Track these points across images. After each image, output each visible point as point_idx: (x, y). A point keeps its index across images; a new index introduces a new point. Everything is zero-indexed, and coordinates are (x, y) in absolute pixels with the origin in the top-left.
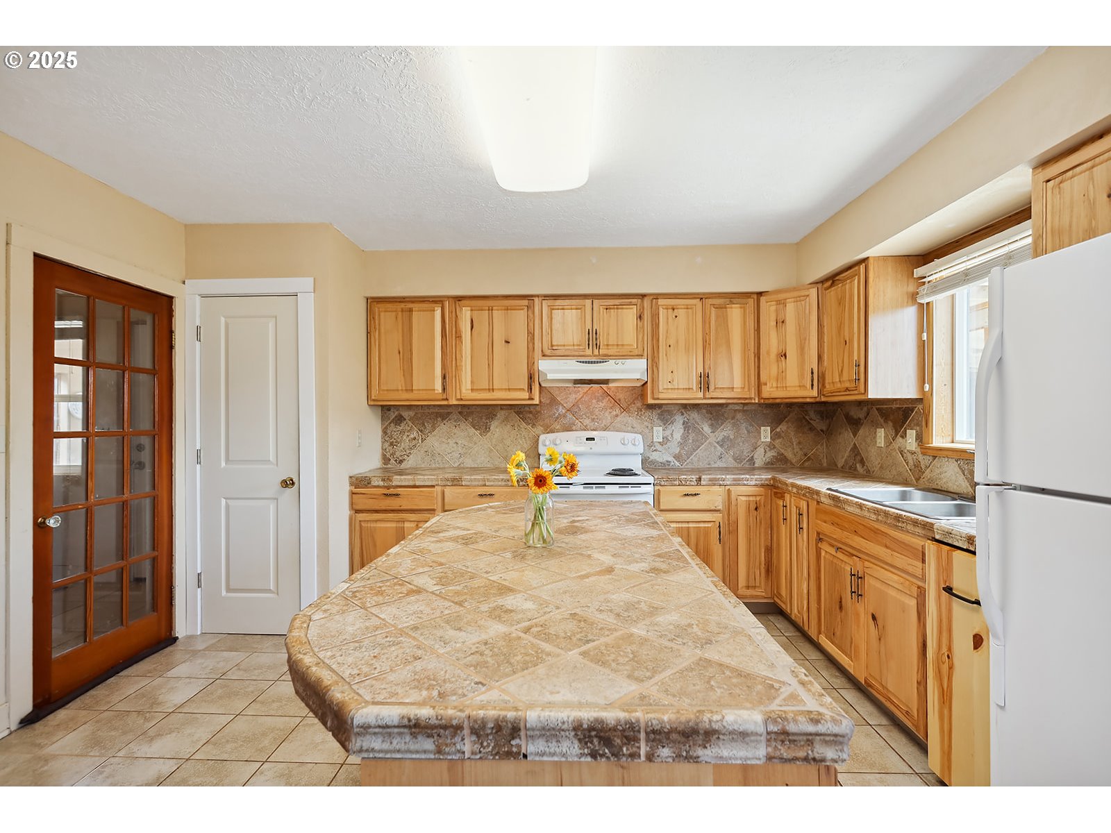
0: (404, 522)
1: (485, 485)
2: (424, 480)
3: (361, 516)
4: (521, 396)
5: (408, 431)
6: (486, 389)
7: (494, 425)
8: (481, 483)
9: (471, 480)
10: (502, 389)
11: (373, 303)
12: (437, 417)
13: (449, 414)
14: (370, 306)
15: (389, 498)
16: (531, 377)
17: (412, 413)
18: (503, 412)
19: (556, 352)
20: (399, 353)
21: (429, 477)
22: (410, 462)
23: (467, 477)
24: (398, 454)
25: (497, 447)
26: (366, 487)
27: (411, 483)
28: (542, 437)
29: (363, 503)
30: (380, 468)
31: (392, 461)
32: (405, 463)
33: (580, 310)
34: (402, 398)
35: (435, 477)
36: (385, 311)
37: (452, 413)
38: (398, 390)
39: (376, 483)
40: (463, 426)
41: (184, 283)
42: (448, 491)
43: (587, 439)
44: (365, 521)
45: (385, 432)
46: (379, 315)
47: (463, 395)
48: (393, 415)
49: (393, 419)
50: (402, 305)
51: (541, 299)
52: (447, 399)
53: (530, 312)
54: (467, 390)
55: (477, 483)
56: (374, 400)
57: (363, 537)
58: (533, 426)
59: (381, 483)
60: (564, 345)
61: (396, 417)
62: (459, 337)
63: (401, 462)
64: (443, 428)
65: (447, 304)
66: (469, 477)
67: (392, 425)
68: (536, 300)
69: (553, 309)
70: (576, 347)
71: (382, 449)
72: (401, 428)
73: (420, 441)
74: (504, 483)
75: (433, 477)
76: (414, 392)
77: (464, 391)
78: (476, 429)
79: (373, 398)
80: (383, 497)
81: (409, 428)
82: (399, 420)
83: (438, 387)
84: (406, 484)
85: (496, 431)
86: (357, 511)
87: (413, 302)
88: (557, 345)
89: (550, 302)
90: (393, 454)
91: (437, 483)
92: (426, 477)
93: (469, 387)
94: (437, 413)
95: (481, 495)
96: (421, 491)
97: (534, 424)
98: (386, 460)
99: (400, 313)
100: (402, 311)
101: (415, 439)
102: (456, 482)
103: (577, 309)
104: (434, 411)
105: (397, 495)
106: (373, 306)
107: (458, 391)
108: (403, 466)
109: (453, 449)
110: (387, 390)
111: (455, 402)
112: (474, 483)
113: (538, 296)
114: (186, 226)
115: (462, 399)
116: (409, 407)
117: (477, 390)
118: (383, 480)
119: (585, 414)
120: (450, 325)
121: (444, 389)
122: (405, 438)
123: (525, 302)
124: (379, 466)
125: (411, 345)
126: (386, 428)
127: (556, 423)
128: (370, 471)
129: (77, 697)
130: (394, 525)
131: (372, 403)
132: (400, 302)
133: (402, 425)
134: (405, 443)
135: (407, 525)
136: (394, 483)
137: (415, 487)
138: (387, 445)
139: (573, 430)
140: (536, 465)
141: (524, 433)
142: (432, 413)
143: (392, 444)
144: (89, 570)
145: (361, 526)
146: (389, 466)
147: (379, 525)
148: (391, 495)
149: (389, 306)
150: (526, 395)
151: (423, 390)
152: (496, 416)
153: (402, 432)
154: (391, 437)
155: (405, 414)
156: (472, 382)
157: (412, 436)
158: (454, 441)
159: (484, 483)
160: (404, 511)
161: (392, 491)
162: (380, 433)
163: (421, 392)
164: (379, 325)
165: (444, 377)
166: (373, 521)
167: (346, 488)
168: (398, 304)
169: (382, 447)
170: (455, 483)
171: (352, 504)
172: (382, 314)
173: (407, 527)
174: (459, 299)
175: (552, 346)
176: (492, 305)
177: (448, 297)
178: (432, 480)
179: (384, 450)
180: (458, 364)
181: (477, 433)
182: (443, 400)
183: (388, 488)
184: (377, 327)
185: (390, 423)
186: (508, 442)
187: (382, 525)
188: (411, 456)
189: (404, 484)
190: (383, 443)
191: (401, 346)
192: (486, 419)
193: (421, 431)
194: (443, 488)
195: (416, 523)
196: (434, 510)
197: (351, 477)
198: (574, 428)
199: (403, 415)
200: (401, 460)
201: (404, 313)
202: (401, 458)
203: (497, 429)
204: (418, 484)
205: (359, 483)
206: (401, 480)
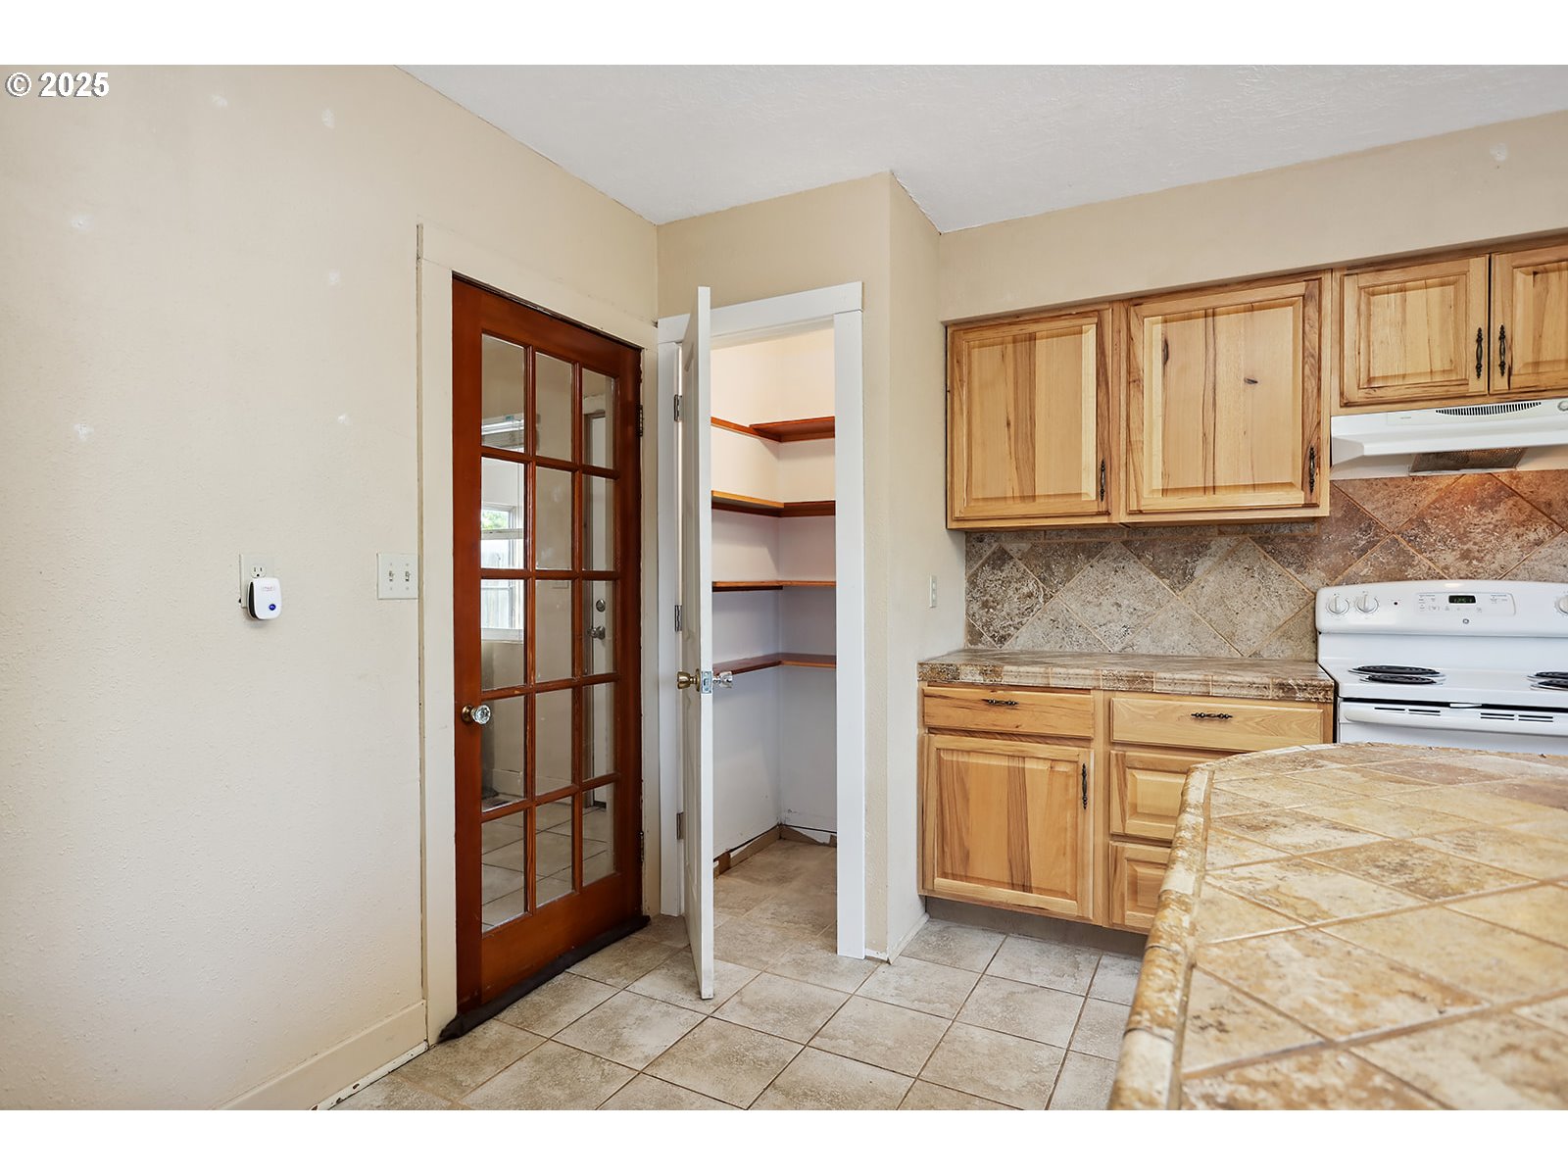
0: (1024, 758)
1: (1207, 695)
2: (1068, 677)
3: (940, 741)
4: (1284, 501)
5: (1018, 580)
6: (1197, 489)
7: (1202, 567)
8: (1197, 689)
9: (1174, 682)
10: (1236, 487)
11: (958, 331)
12: (1075, 551)
13: (1101, 545)
14: (953, 338)
15: (995, 709)
16: (1312, 456)
17: (1025, 546)
18: (1224, 541)
19: (1379, 393)
20: (1008, 424)
21: (1078, 671)
22: (1021, 641)
23: (1163, 675)
24: (997, 624)
25: (1210, 615)
26: (949, 683)
27: (1040, 682)
28: (1325, 595)
29: (944, 715)
30: (964, 651)
31: (986, 637)
32: (1012, 640)
33: (1452, 287)
34: (1014, 513)
35: (1092, 672)
36: (980, 347)
37: (1107, 544)
38: (1005, 498)
39: (969, 679)
40: (1133, 568)
41: (656, 324)
42: (1120, 701)
43: (1453, 599)
44: (947, 750)
45: (972, 582)
46: (969, 355)
47: (1143, 502)
48: (988, 549)
49: (989, 558)
50: (1016, 330)
51: (1337, 275)
52: (1107, 513)
53: (1311, 311)
54: (1153, 491)
55: (1188, 689)
56: (958, 520)
57: (944, 780)
58: (1302, 568)
59: (979, 679)
60: (1404, 376)
61: (994, 553)
62: (1134, 380)
63: (1003, 639)
64: (1090, 574)
65: (1108, 316)
66: (1168, 675)
67: (986, 568)
68: (1327, 278)
69: (1374, 294)
70: (1438, 378)
71: (967, 614)
72: (1004, 575)
73: (1041, 600)
74: (1254, 692)
75: (1087, 671)
76: (1037, 501)
77: (1145, 493)
78: (1162, 577)
79: (957, 515)
80: (983, 705)
81: (1019, 575)
82: (1001, 558)
83: (1089, 487)
84: (1030, 682)
85: (1206, 581)
86: (933, 730)
87: (1036, 321)
88: (1385, 378)
89: (1367, 279)
90: (987, 624)
91: (1095, 683)
92: (1071, 671)
93: (1158, 484)
94: (1076, 544)
95: (1199, 717)
96: (1061, 699)
97: (1302, 566)
98: (974, 635)
99: (1010, 347)
100: (1015, 341)
101: (1030, 595)
102: (1138, 684)
103: (1442, 285)
104: (1070, 540)
105: (1011, 704)
106: (956, 339)
107: (1133, 495)
108: (1007, 647)
109: (1109, 617)
110: (985, 499)
111: (1125, 519)
112: (1180, 689)
113: (1330, 269)
114: (659, 227)
115: (1140, 512)
116: (1020, 533)
117: (1176, 490)
118: (983, 673)
119: (1443, 540)
120: (1116, 358)
121: (1102, 493)
122: (1011, 593)
123: (1298, 288)
124: (962, 647)
125: (1032, 407)
126: (975, 575)
127: (1360, 563)
128: (949, 654)
129: (514, 1002)
130: (1005, 763)
131: (955, 525)
132: (1010, 324)
133: (1006, 567)
134: (1012, 604)
135: (1030, 765)
136: (1006, 680)
137: (1047, 689)
138: (976, 606)
139: (1406, 579)
140: (1306, 655)
141: (1276, 584)
142: (1067, 544)
143: (985, 605)
144: (529, 795)
145: (939, 758)
146: (980, 646)
147: (974, 759)
148: (998, 703)
149: (989, 334)
150: (1298, 497)
151: (1055, 495)
152: (1207, 547)
153: (1006, 583)
154: (985, 592)
155: (1013, 547)
156: (1165, 475)
157: (1025, 590)
158: (1113, 600)
159: (1204, 689)
160: (1023, 735)
161: (1000, 695)
162: (964, 584)
163: (1052, 500)
164: (969, 373)
165: (1102, 468)
166: (963, 751)
167: (913, 685)
168: (1006, 328)
169: (967, 610)
170: (1136, 686)
171: (923, 714)
172: (975, 352)
173: (1031, 769)
174: (1136, 300)
175: (1370, 380)
176: (1214, 304)
177: (1112, 301)
178: (1085, 677)
179: (970, 615)
180: (1133, 439)
181: (1164, 584)
182: (1099, 514)
183: (993, 688)
184: (965, 379)
185: (983, 565)
186: (1236, 604)
187: (980, 761)
188: (1023, 629)
189: (1024, 682)
190: (969, 602)
191: (1011, 409)
192: (1186, 555)
193: (1043, 580)
194: (1108, 695)
195: (1049, 763)
196: (1088, 740)
197: (921, 664)
198: (1410, 572)
199: (1008, 550)
200: (1002, 637)
201: (1018, 344)
202: (1002, 633)
203: (1211, 577)
204: (1053, 683)
205: (936, 676)
206: (1019, 675)
